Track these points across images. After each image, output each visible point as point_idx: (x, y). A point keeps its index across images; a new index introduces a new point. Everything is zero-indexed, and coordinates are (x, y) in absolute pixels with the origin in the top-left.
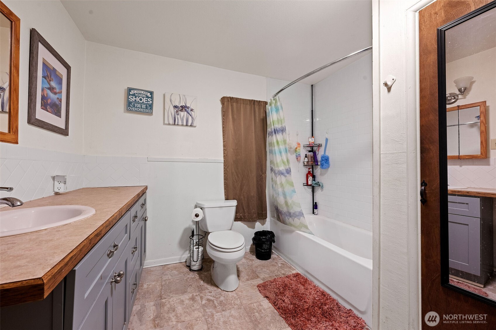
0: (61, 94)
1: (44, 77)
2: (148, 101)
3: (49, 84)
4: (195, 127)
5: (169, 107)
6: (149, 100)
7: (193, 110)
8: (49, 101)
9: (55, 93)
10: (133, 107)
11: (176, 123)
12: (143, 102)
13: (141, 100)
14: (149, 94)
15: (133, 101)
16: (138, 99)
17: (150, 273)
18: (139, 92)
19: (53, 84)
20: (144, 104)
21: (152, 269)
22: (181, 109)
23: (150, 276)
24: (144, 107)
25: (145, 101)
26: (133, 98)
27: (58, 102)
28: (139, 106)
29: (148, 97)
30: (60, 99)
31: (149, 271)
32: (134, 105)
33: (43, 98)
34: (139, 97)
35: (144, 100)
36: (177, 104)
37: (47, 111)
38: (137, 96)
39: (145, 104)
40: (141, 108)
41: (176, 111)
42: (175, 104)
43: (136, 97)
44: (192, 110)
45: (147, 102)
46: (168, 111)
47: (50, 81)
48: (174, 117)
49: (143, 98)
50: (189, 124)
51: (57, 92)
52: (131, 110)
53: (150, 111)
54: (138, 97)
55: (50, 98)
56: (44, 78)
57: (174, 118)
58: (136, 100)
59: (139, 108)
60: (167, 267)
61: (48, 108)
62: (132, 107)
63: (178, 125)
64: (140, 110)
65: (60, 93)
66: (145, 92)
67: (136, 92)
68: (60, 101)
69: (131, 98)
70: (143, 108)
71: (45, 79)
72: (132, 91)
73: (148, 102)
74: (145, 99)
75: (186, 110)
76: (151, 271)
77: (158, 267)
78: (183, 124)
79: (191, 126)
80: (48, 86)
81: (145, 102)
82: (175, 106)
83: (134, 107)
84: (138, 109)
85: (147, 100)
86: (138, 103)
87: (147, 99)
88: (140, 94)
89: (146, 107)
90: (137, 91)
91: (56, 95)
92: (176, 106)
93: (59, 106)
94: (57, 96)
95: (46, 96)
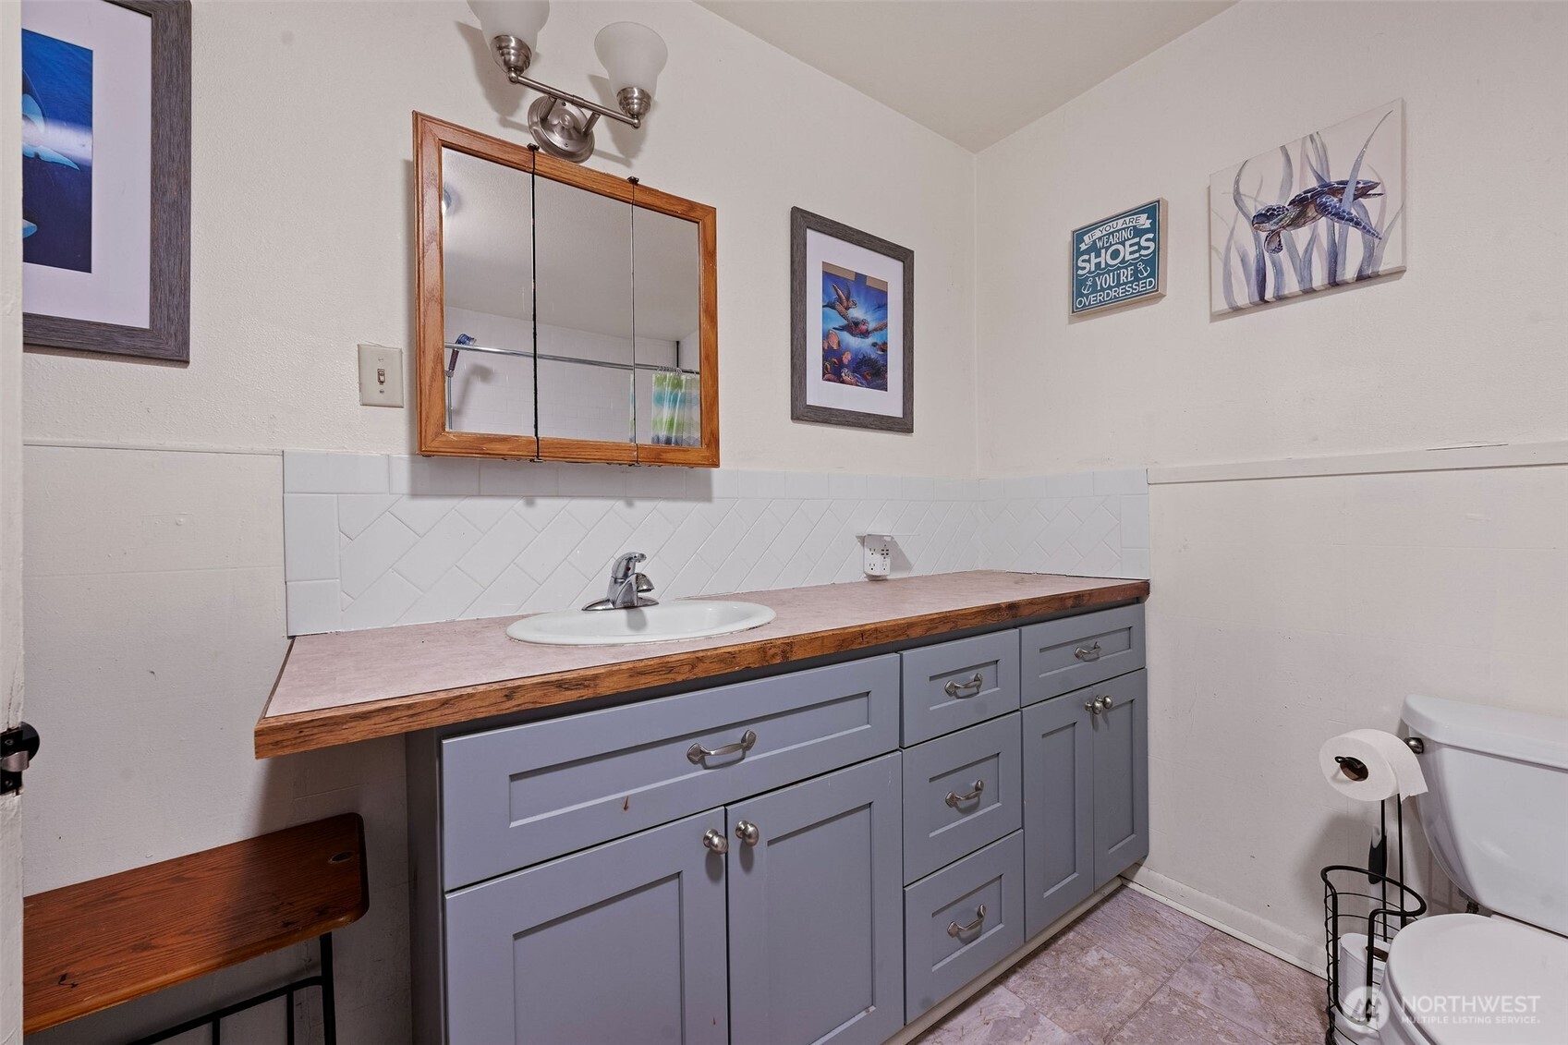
0: (884, 331)
1: (829, 305)
2: (1141, 248)
3: (844, 317)
4: (1398, 273)
5: (1232, 233)
6: (1143, 243)
7: (1374, 186)
8: (847, 358)
9: (865, 334)
10: (1092, 293)
11: (1269, 295)
12: (1123, 261)
13: (1115, 254)
14: (1143, 221)
15: (1089, 272)
16: (1105, 258)
17: (1146, 923)
18: (1108, 228)
19: (857, 313)
20: (1126, 268)
21: (1165, 914)
22: (1293, 212)
23: (1135, 934)
24: (1127, 277)
25: (1131, 253)
26: (1089, 261)
27: (874, 354)
28: (1110, 280)
29: (1139, 232)
30: (880, 343)
31: (1148, 914)
32: (1095, 283)
33: (828, 354)
34: (1111, 245)
35: (1126, 252)
36: (1272, 198)
37: (843, 382)
38: (1103, 248)
39: (1131, 265)
40: (1118, 285)
41: (1263, 235)
42: (1260, 208)
43: (1098, 255)
44: (1364, 191)
45: (1137, 255)
46: (1228, 249)
47: (847, 308)
48: (1258, 271)
49: (1123, 243)
50: (1349, 272)
51: (870, 329)
52: (1085, 305)
53: (1151, 283)
54: (1107, 249)
55: (847, 349)
56: (827, 309)
57: (1258, 274)
58: (1098, 265)
59: (1110, 288)
60: (1229, 947)
61: (843, 374)
62: (1087, 296)
63: (1281, 299)
64: (1112, 294)
65: (881, 329)
66: (1127, 219)
67: (1097, 234)
68: (884, 348)
69: (1084, 265)
70: (1125, 284)
71: (833, 308)
72: (1086, 238)
73: (1143, 252)
74: (1131, 246)
75: (1323, 210)
76: (1156, 920)
77: (1191, 921)
78: (1307, 286)
79: (1360, 284)
80: (844, 322)
81: (1132, 257)
82: (1261, 215)
83: (1095, 291)
84: (1108, 294)
85: (1136, 248)
86: (1109, 269)
87: (1137, 240)
88: (1112, 233)
89: (1136, 272)
90: (1101, 228)
91: (868, 337)
92: (1268, 211)
93: (881, 362)
94: (870, 340)
95: (835, 347)
